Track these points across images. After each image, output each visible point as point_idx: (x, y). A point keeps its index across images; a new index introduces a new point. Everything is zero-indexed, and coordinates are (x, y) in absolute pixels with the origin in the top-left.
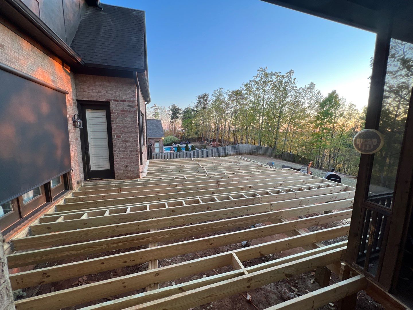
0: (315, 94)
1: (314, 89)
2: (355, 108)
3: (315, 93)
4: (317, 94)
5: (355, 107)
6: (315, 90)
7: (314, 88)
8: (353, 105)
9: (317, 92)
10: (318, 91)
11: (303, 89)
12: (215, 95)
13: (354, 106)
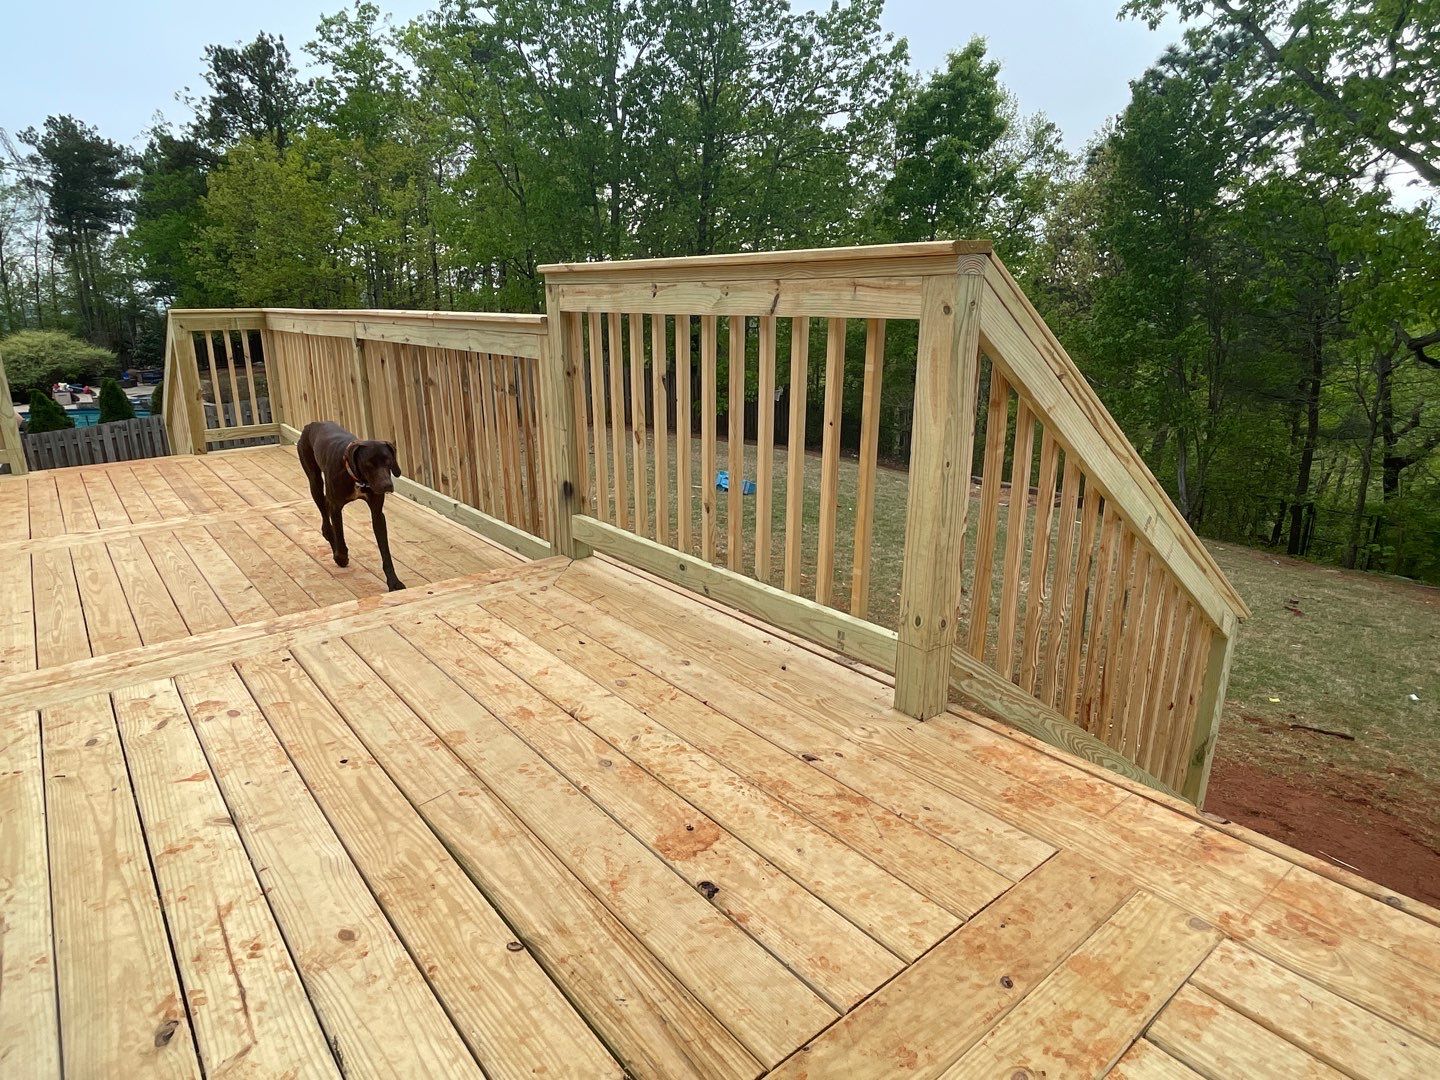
0: (879, 56)
1: (878, 28)
2: (1058, 147)
3: (881, 52)
4: (893, 55)
5: (1058, 141)
6: (882, 34)
7: (875, 20)
8: (1050, 127)
9: (887, 48)
10: (894, 42)
11: (822, 25)
12: (331, 49)
13: (1055, 136)
